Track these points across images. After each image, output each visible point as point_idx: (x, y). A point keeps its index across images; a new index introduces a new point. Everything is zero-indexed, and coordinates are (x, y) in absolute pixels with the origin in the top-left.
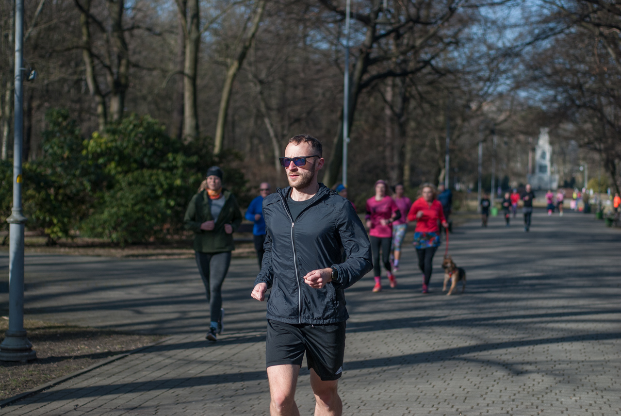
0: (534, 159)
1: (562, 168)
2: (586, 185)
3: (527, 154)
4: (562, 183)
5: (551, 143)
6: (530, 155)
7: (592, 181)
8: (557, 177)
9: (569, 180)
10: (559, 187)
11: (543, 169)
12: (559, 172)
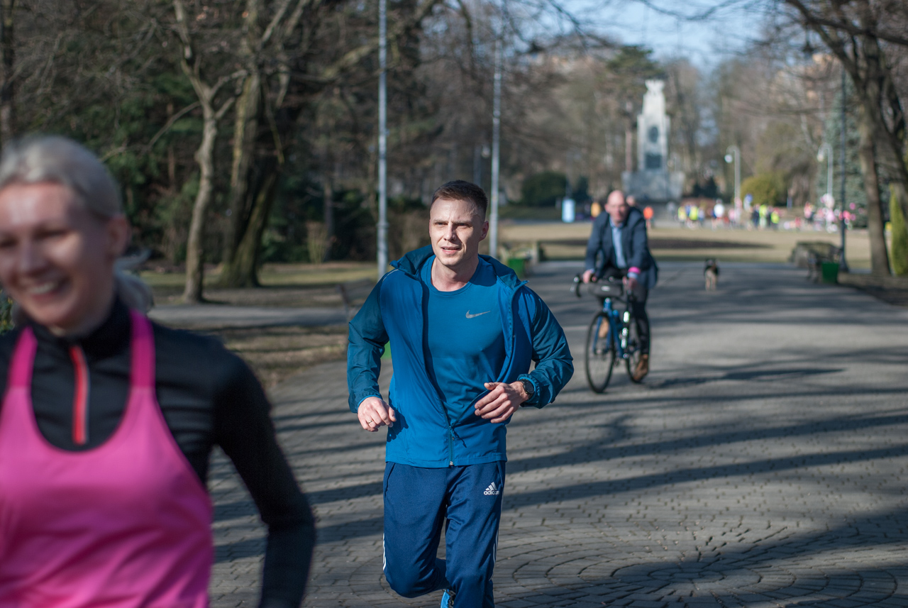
0: (634, 145)
1: (687, 163)
2: (738, 192)
3: (623, 135)
4: (689, 189)
5: (670, 114)
6: (629, 137)
7: (748, 182)
8: (680, 177)
9: (702, 183)
10: (685, 197)
11: (654, 161)
12: (682, 169)
